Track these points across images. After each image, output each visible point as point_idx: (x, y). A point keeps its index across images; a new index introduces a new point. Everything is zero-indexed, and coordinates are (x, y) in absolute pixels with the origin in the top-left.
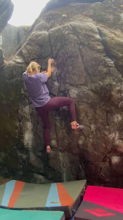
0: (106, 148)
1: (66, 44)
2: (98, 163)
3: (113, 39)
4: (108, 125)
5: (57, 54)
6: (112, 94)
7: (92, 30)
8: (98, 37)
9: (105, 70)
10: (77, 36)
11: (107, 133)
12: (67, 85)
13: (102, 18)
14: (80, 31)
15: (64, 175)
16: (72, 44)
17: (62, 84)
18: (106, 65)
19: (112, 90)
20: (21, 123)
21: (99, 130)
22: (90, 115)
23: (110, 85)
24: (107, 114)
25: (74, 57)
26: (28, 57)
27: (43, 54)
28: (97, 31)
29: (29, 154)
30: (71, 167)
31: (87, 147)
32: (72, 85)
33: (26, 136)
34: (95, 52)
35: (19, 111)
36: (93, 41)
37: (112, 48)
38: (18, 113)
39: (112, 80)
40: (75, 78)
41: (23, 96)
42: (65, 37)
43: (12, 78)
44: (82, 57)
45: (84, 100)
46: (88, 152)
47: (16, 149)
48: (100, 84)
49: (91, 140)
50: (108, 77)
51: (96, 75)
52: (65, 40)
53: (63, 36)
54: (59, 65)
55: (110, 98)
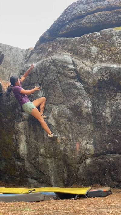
0: (80, 152)
1: (48, 74)
2: (75, 164)
3: (82, 68)
4: (81, 133)
5: (42, 81)
6: (82, 110)
7: (67, 62)
8: (71, 67)
9: (76, 92)
10: (56, 67)
12: (51, 104)
13: (77, 51)
14: (58, 63)
15: (52, 177)
16: (52, 73)
18: (77, 88)
19: (82, 106)
20: (17, 137)
21: (75, 138)
22: (68, 127)
23: (80, 103)
24: (80, 126)
25: (54, 83)
27: (32, 81)
28: (71, 62)
29: (24, 162)
30: (57, 171)
31: (67, 152)
32: (54, 104)
33: (21, 147)
34: (69, 78)
35: (15, 126)
36: (68, 70)
37: (81, 75)
38: (14, 128)
39: (81, 99)
40: (56, 99)
41: (17, 115)
42: (47, 68)
43: (9, 101)
44: (60, 82)
45: (63, 115)
46: (67, 156)
47: (14, 158)
48: (73, 103)
49: (69, 146)
50: (79, 97)
51: (71, 96)
52: (47, 71)
53: (46, 67)
54: (44, 89)
55: (81, 113)
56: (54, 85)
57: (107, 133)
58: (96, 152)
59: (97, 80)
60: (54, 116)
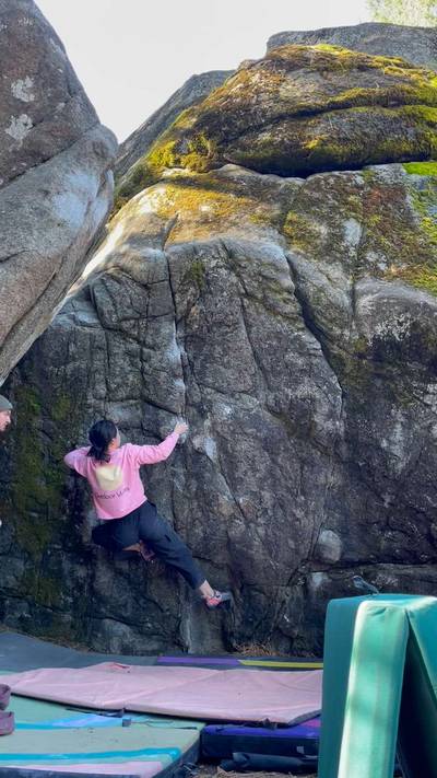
0: (297, 551)
1: (211, 293)
2: (275, 587)
3: (322, 290)
4: (303, 493)
5: (188, 310)
6: (314, 421)
7: (274, 265)
8: (288, 282)
9: (300, 362)
10: (238, 275)
11: (299, 513)
12: (209, 390)
13: (302, 230)
14: (246, 263)
15: (188, 621)
16: (225, 294)
17: (196, 386)
18: (302, 350)
19: (315, 411)
21: (282, 507)
22: (262, 467)
23: (311, 400)
24: (302, 468)
25: (229, 326)
26: (110, 312)
27: (150, 308)
28: (287, 266)
29: (95, 565)
31: (250, 547)
32: (219, 391)
34: (279, 318)
36: (275, 291)
37: (319, 312)
39: (315, 388)
40: (229, 374)
41: (91, 410)
42: (207, 275)
43: (65, 364)
44: (248, 326)
45: (250, 431)
46: (251, 559)
47: (58, 550)
48: (287, 395)
49: (261, 531)
50: (306, 379)
51: (280, 373)
52: (208, 283)
53: (204, 270)
54: (189, 338)
55: (310, 429)
56: (227, 333)
57: (388, 500)
58: (346, 556)
59: (369, 336)
60: (219, 429)
